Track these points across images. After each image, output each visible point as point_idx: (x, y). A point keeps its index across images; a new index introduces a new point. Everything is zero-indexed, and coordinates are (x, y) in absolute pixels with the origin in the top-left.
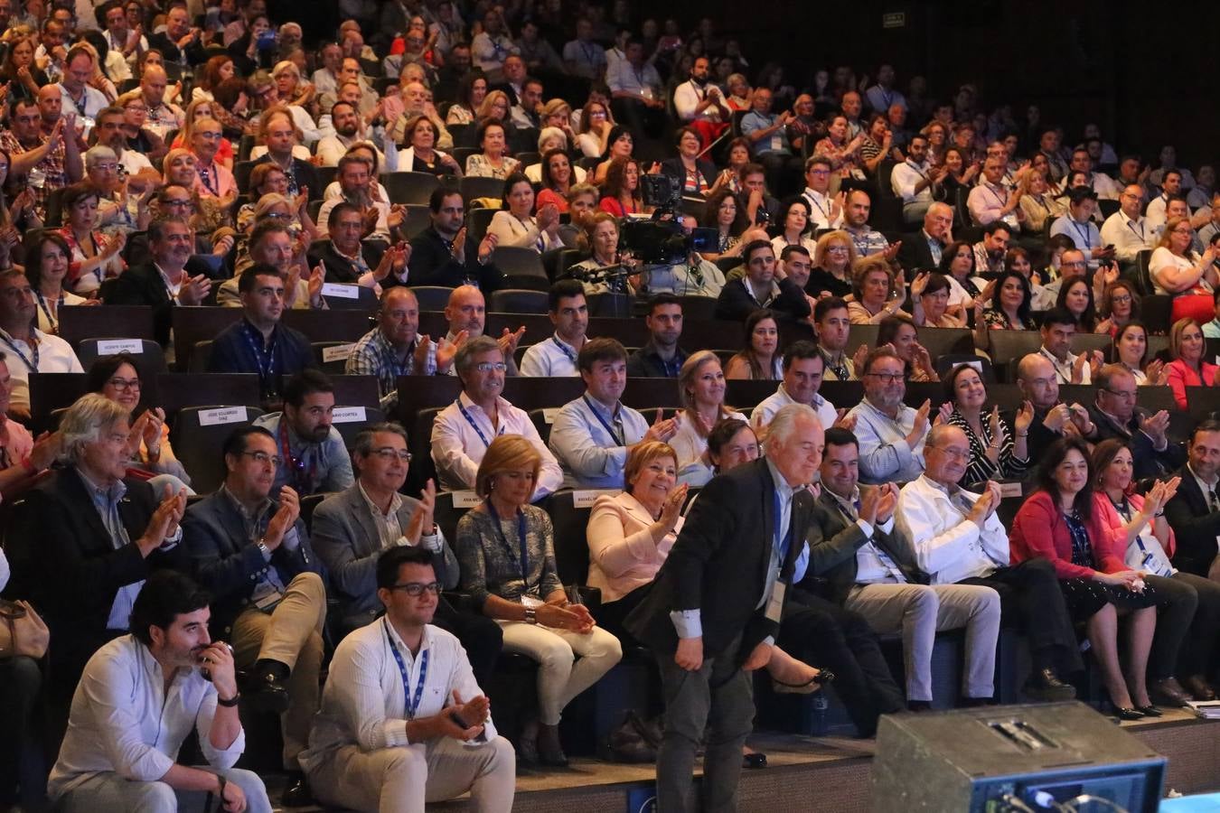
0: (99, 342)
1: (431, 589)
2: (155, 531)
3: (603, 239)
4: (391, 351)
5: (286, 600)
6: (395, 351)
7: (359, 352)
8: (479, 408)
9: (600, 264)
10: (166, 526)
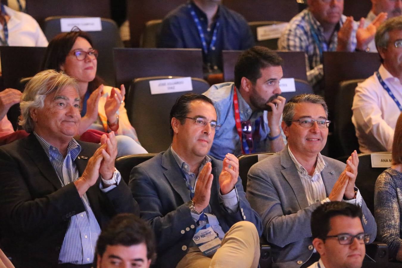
0: (62, 20)
1: (359, 238)
4: (319, 30)
5: (225, 245)
6: (322, 30)
7: (290, 30)
8: (396, 79)
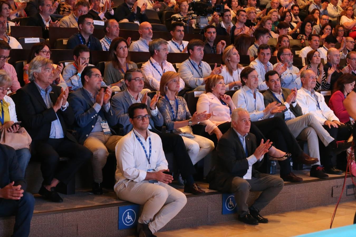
0: (25, 39)
2: (58, 103)
3: (184, 8)
9: (182, 16)
10: (62, 101)
